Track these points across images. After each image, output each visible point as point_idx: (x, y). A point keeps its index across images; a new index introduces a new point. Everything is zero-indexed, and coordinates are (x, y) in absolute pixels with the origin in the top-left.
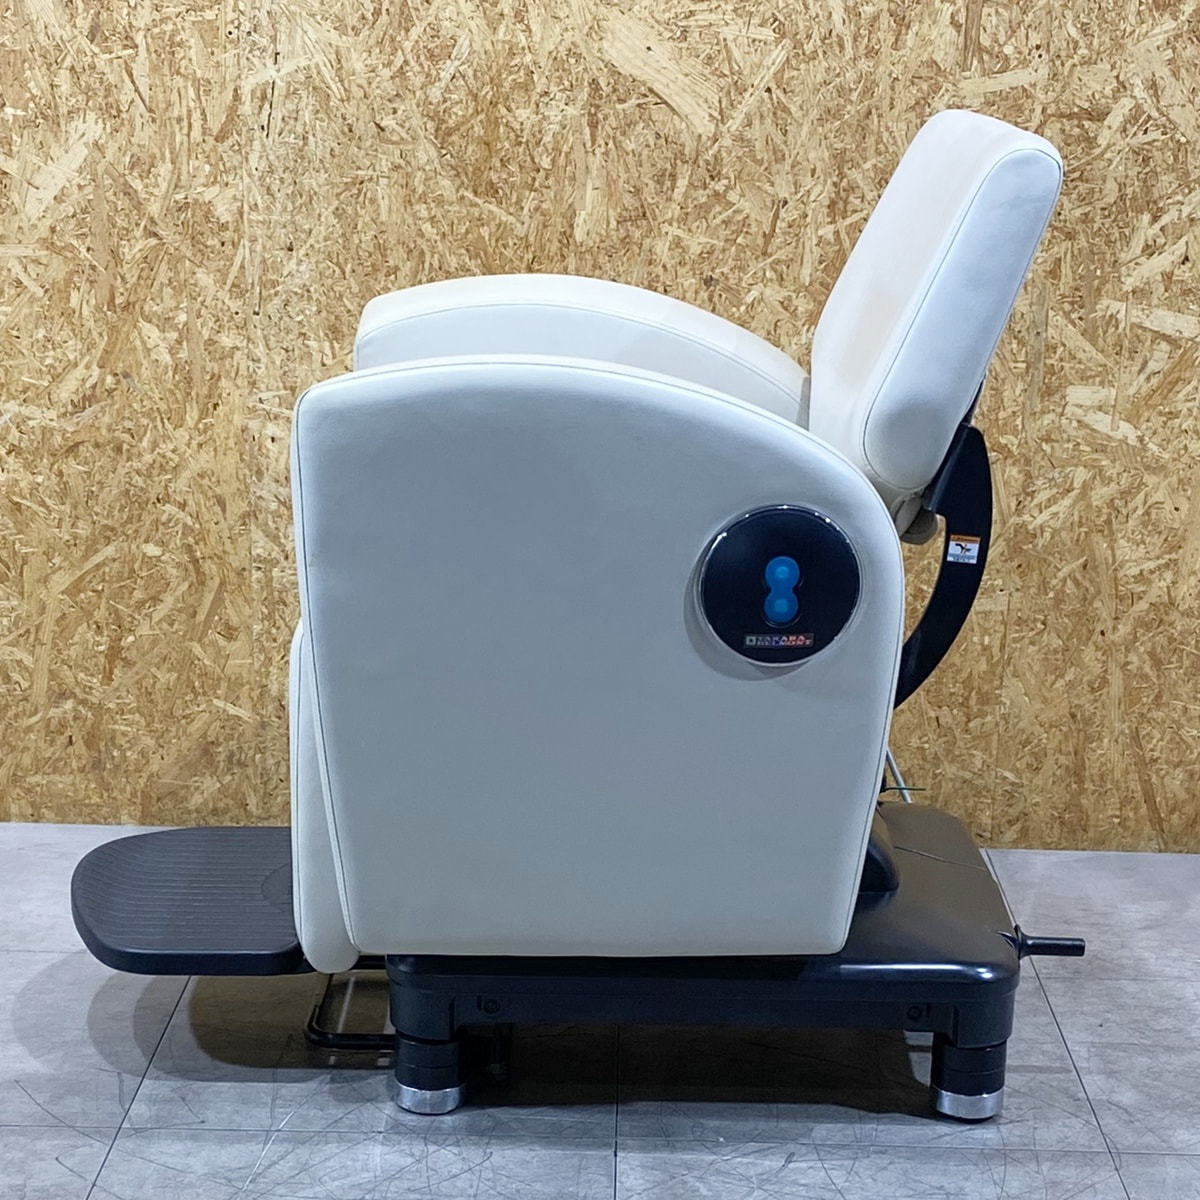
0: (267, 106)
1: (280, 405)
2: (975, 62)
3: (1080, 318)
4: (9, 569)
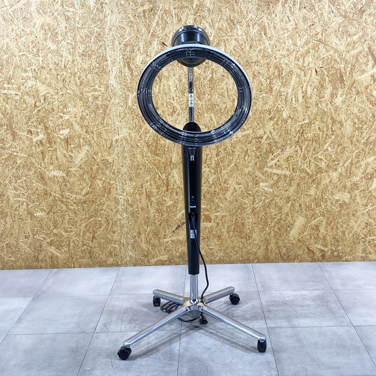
0: (117, 143)
1: (122, 193)
3: (261, 171)
4: (74, 223)
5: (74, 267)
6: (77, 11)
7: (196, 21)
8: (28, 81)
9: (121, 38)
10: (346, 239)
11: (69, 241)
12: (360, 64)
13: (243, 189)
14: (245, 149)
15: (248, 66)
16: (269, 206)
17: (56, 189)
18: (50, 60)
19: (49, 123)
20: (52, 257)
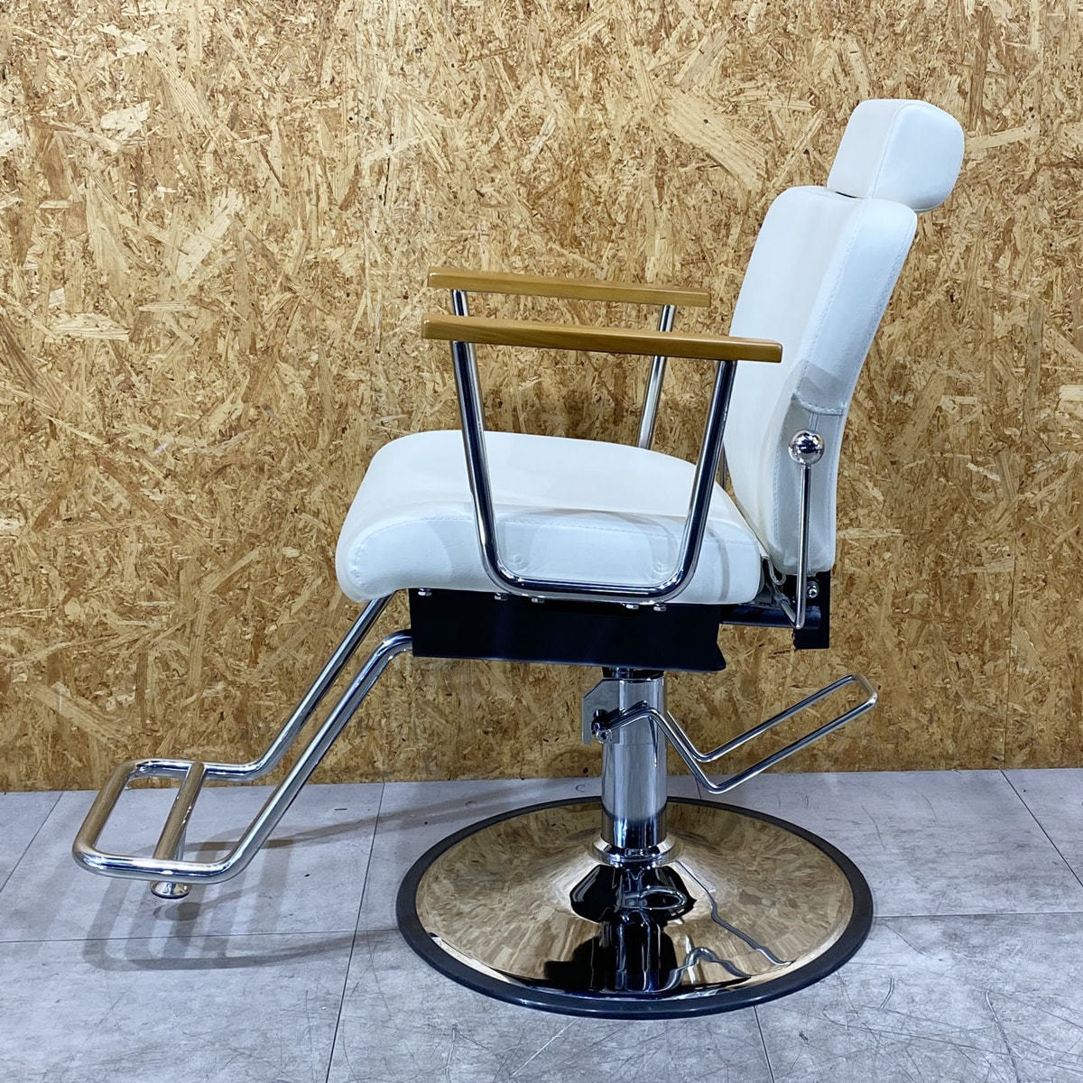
0: (384, 179)
1: (399, 426)
2: (979, 123)
3: (1070, 330)
4: (167, 574)
11: (143, 656)
13: (977, 414)
14: (1002, 219)
17: (81, 405)
19: (51, 71)
20: (56, 737)
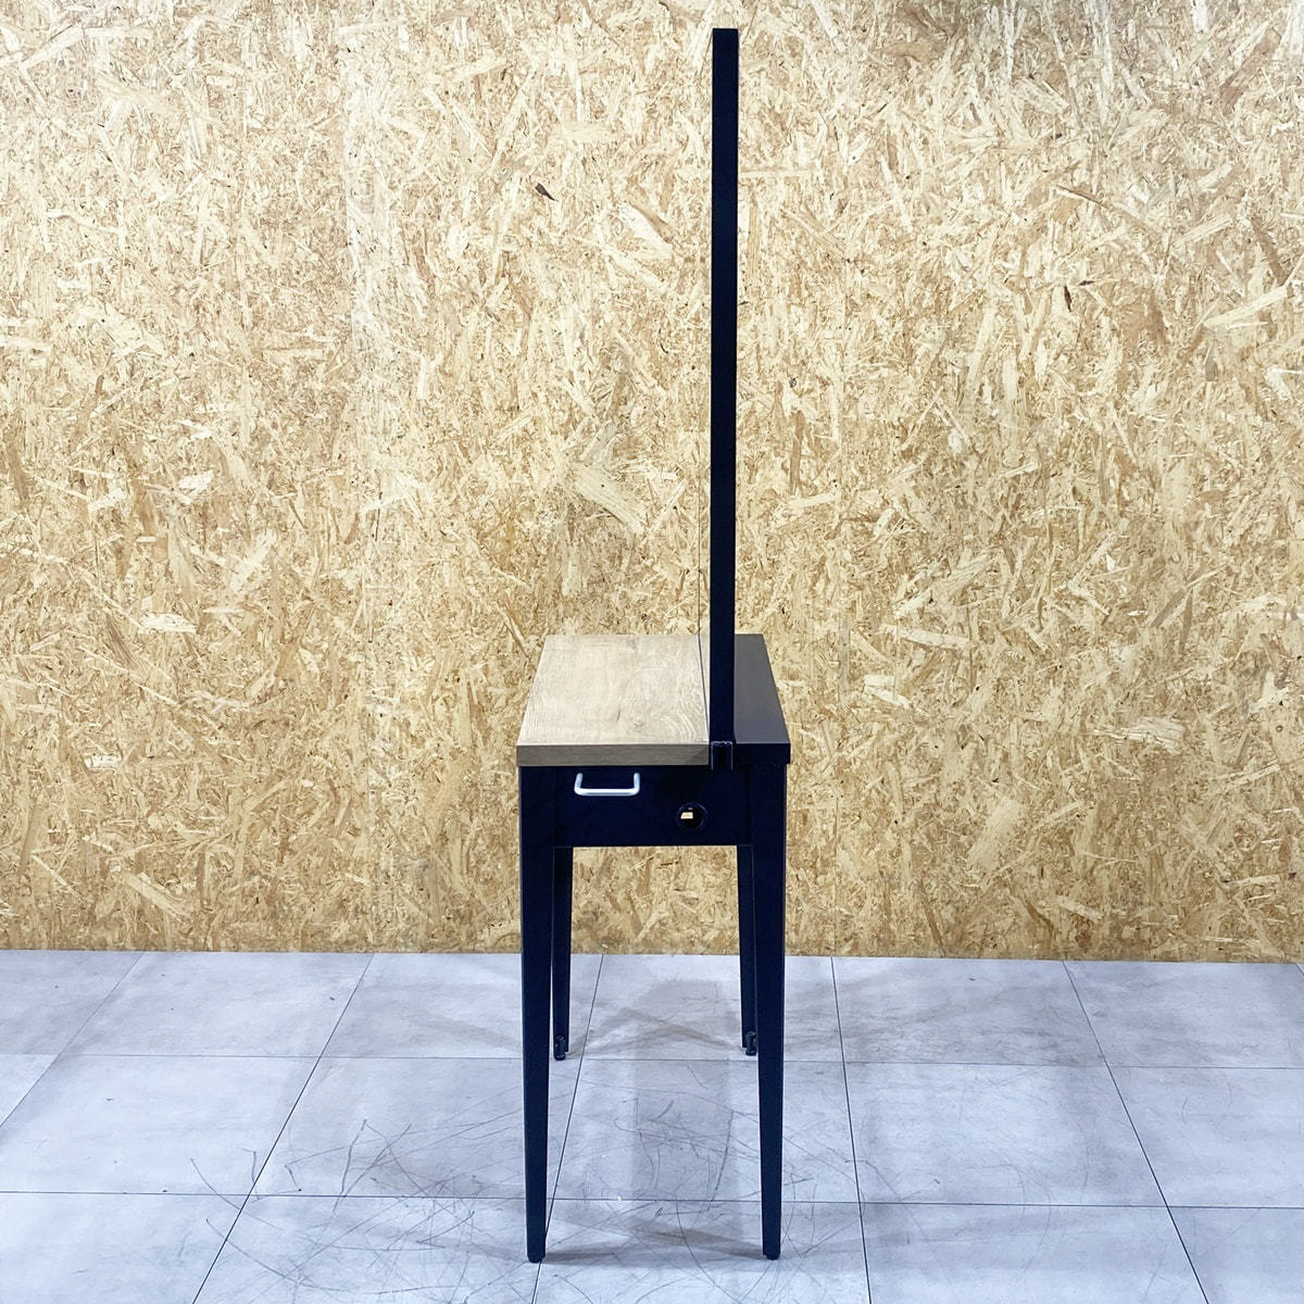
0: (375, 523)
1: (385, 695)
2: (797, 490)
3: (870, 635)
4: (219, 797)
5: (217, 949)
6: (251, 75)
7: (655, 115)
8: (78, 305)
9: (396, 168)
10: (1165, 879)
11: (202, 856)
12: (1221, 274)
13: (804, 693)
14: (817, 557)
15: (831, 272)
16: (895, 755)
17: (161, 677)
18: (155, 238)
19: (146, 449)
20: (140, 912)
